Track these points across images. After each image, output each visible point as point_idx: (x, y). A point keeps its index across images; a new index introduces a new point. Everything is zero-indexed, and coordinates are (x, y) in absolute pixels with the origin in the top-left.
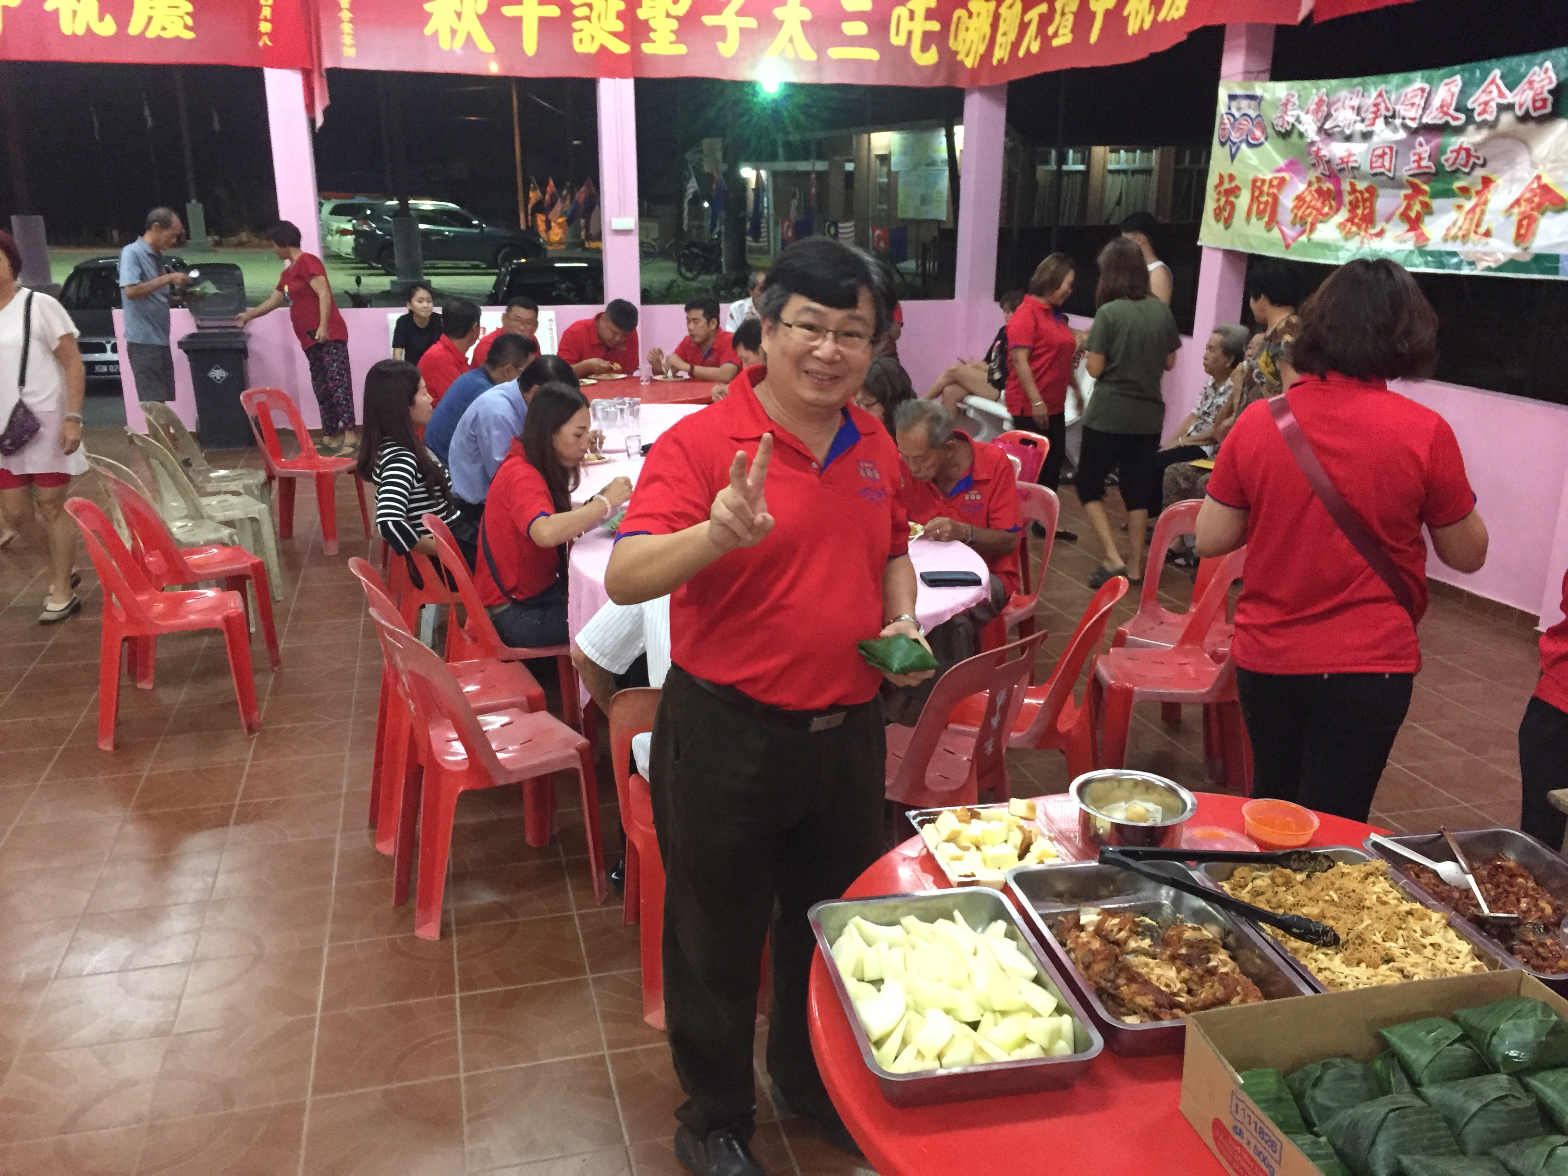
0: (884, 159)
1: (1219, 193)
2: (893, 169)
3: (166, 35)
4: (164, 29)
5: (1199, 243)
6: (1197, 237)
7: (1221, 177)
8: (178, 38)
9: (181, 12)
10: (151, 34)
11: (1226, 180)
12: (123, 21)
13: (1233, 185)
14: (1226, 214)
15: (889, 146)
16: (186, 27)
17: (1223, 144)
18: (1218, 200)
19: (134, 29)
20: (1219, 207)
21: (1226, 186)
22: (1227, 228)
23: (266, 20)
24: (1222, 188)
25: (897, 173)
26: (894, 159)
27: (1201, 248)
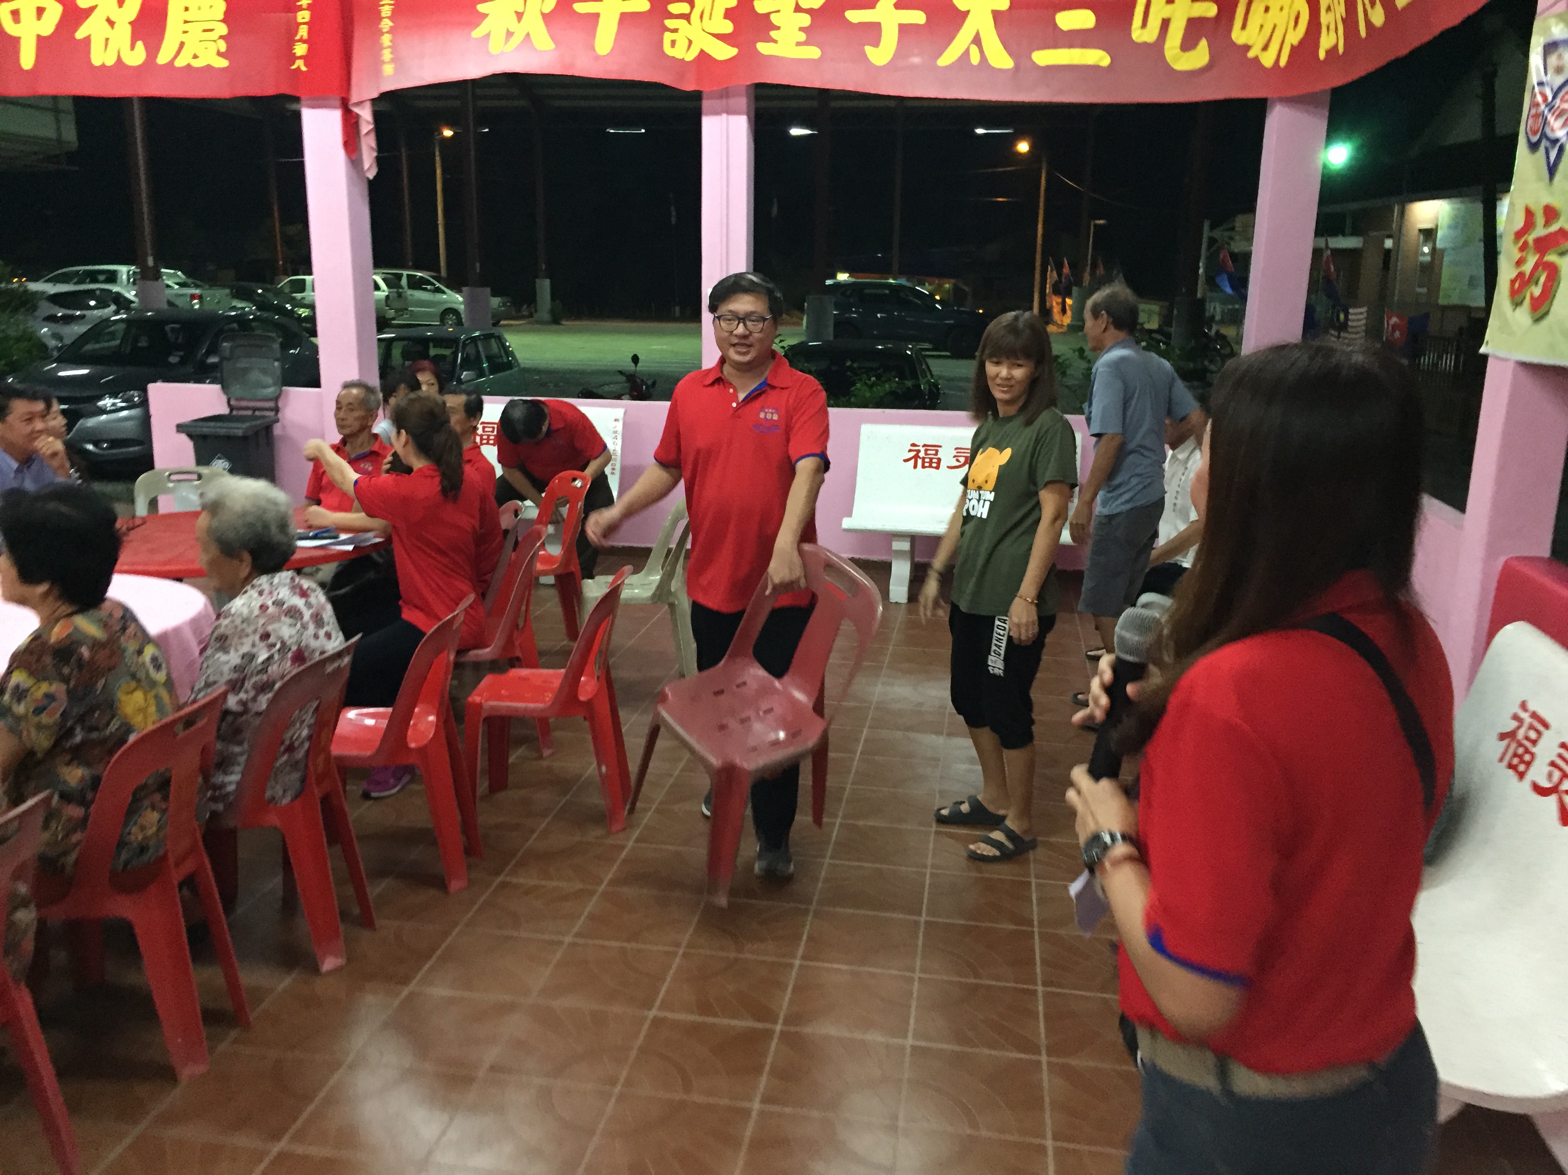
0: (1429, 234)
1: (1523, 248)
2: (1439, 245)
3: (196, 64)
4: (195, 57)
5: (1483, 350)
6: (1480, 338)
7: (1529, 214)
8: (209, 68)
9: (214, 35)
10: (180, 63)
11: (1540, 219)
12: (153, 50)
13: (1554, 228)
14: (1537, 291)
15: (1437, 219)
16: (219, 54)
17: (1534, 147)
18: (1519, 263)
19: (163, 58)
20: (1521, 275)
21: (1540, 231)
22: (1537, 320)
23: (302, 40)
24: (1531, 238)
25: (1443, 251)
26: (1440, 234)
27: (1485, 358)
